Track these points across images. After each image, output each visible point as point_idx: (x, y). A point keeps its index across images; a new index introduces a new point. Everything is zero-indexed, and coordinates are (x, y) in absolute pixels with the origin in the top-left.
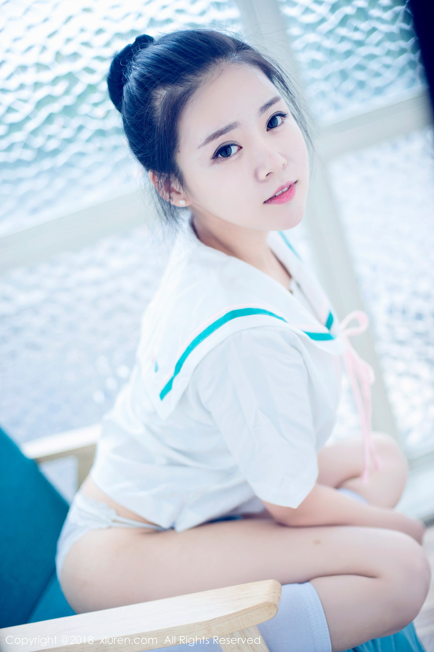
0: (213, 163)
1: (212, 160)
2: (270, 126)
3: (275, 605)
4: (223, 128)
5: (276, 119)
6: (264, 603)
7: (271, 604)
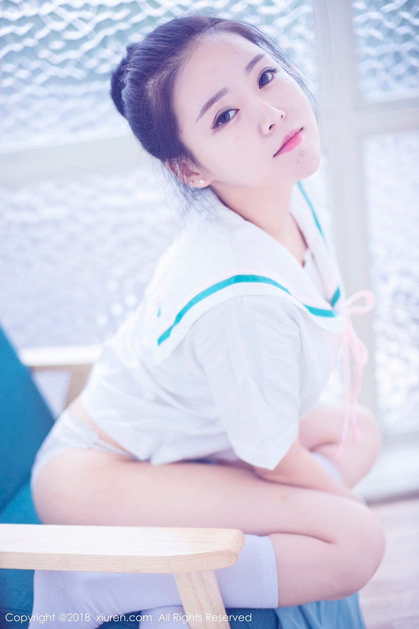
0: (215, 132)
1: (213, 130)
2: (262, 84)
3: (236, 555)
4: (214, 96)
5: (266, 75)
6: (226, 551)
7: (233, 553)
